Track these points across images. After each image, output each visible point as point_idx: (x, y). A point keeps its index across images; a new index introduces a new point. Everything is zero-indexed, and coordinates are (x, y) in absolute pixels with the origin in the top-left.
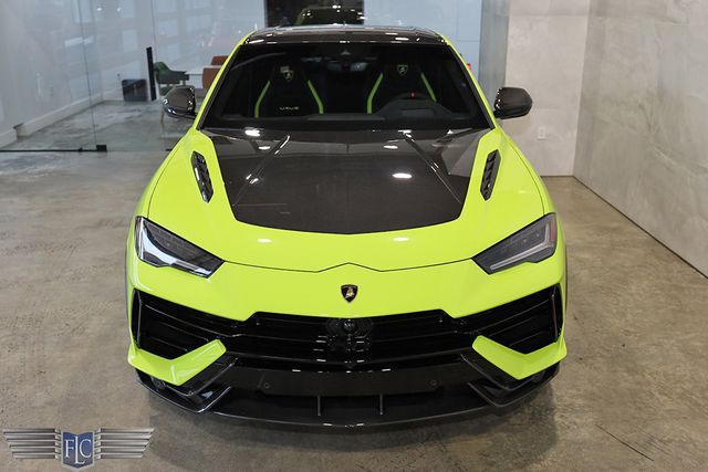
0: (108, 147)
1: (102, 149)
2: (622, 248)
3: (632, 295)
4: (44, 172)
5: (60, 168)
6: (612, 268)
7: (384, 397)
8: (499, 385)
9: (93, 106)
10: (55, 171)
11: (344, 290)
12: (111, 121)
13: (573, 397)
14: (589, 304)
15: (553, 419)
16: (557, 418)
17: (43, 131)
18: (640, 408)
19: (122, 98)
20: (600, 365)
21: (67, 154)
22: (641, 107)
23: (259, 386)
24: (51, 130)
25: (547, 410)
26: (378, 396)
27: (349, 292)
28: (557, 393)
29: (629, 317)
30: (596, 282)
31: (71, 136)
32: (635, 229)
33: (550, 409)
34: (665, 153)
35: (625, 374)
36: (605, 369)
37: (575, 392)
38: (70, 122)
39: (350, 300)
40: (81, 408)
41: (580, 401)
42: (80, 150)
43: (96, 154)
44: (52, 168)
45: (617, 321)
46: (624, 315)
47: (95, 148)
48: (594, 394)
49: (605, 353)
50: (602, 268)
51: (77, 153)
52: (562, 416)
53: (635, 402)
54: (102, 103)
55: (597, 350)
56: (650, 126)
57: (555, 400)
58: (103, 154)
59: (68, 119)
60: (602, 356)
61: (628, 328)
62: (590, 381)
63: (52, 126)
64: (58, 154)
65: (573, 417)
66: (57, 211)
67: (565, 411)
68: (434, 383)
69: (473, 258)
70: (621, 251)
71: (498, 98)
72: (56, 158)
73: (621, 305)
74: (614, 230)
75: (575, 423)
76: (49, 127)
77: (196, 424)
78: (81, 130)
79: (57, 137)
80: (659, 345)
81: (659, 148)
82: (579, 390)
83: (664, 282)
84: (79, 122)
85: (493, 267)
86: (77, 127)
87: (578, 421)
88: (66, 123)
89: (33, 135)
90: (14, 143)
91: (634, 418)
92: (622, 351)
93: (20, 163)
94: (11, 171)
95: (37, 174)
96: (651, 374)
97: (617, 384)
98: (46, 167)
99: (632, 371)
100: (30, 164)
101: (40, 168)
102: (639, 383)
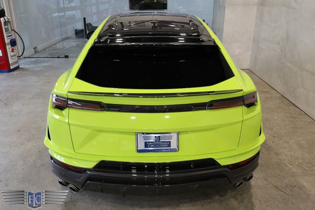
0: (69, 56)
3: (275, 120)
4: (44, 66)
5: (51, 64)
9: (64, 40)
10: (48, 66)
12: (70, 45)
17: (44, 49)
18: (281, 171)
19: (75, 36)
22: (279, 43)
29: (275, 130)
31: (55, 51)
32: (275, 92)
34: (288, 62)
35: (274, 155)
38: (55, 46)
42: (59, 57)
43: (64, 59)
45: (270, 132)
46: (272, 129)
47: (64, 56)
48: (262, 164)
51: (57, 59)
53: (279, 168)
54: (68, 38)
56: (282, 51)
58: (67, 59)
60: (264, 147)
61: (274, 135)
64: (50, 59)
70: (269, 101)
73: (271, 124)
74: (266, 92)
76: (47, 48)
79: (50, 52)
80: (287, 142)
81: (286, 60)
83: (288, 115)
86: (58, 48)
89: (41, 51)
90: (33, 54)
91: (279, 175)
92: (273, 145)
93: (35, 62)
94: (32, 66)
95: (42, 67)
96: (285, 156)
97: (272, 160)
98: (45, 64)
99: (277, 154)
100: (39, 63)
101: (43, 64)
102: (280, 159)
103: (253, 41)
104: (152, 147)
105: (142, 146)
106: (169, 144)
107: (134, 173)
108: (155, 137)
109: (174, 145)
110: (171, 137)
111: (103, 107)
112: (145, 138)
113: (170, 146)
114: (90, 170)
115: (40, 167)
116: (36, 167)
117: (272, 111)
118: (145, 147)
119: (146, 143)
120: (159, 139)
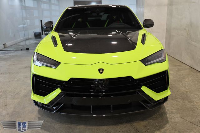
0: (30, 49)
1: (28, 49)
2: (181, 70)
3: (187, 82)
5: (16, 54)
6: (180, 75)
7: (113, 106)
8: (150, 102)
9: (26, 40)
10: (14, 55)
11: (99, 70)
12: (30, 43)
13: (172, 109)
14: (174, 84)
15: (166, 116)
16: (168, 116)
18: (194, 112)
19: (34, 38)
20: (179, 101)
21: (18, 51)
22: (185, 29)
23: (72, 103)
24: (14, 46)
25: (164, 113)
26: (111, 106)
27: (101, 71)
28: (167, 108)
29: (187, 87)
30: (175, 78)
31: (19, 47)
32: (185, 65)
33: (165, 113)
34: (193, 41)
35: (188, 103)
36: (181, 101)
37: (172, 108)
38: (19, 43)
39: (101, 73)
40: (16, 115)
41: (174, 111)
42: (22, 50)
43: (26, 51)
44: (13, 54)
45: (183, 89)
46: (185, 87)
47: (26, 49)
48: (179, 108)
49: (181, 97)
50: (176, 75)
51: (21, 51)
52: (169, 115)
53: (192, 111)
54: (29, 39)
55: (178, 97)
56: (188, 34)
57: (166, 110)
58: (28, 51)
59: (18, 43)
60: (180, 98)
61: (187, 90)
62: (177, 105)
63: (14, 44)
64: (15, 51)
65: (173, 115)
66: (14, 64)
67: (170, 113)
68: (129, 101)
69: (140, 61)
70: (181, 71)
71: (144, 22)
72: (14, 52)
73: (184, 84)
74: (178, 65)
75: (174, 117)
77: (53, 119)
78: (22, 45)
79: (15, 47)
80: (197, 95)
81: (191, 40)
82: (174, 108)
83: (196, 78)
84: (22, 44)
85: (147, 64)
86: (21, 45)
88: (18, 44)
89: (8, 47)
90: (3, 48)
91: (193, 115)
92: (186, 97)
93: (4, 53)
94: (1, 55)
95: (9, 56)
96: (196, 103)
97: (186, 106)
100: (7, 53)
102: (193, 105)
115: (5, 115)
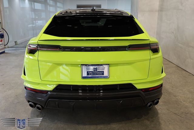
3: (173, 78)
4: (21, 52)
17: (22, 43)
18: (178, 105)
22: (173, 33)
29: (173, 83)
32: (172, 64)
34: (180, 43)
35: (173, 97)
36: (168, 95)
46: (171, 83)
48: (165, 101)
53: (177, 104)
56: (175, 37)
60: (166, 92)
61: (173, 86)
70: (169, 69)
73: (170, 80)
74: (167, 64)
76: (23, 42)
80: (182, 90)
81: (178, 42)
83: (181, 76)
87: (161, 108)
89: (19, 44)
90: (14, 46)
91: (177, 107)
92: (172, 91)
93: (15, 50)
94: (13, 51)
95: (20, 52)
96: (180, 97)
97: (171, 99)
98: (22, 51)
99: (175, 96)
100: (18, 50)
101: (20, 51)
102: (177, 99)
103: (157, 34)
104: (92, 75)
105: (85, 74)
106: (103, 73)
107: (80, 93)
108: (94, 68)
109: (106, 74)
110: (104, 69)
111: (60, 48)
112: (87, 69)
113: (104, 75)
114: (50, 91)
115: (16, 103)
116: (14, 104)
117: (171, 74)
118: (87, 75)
119: (88, 72)
120: (97, 70)
